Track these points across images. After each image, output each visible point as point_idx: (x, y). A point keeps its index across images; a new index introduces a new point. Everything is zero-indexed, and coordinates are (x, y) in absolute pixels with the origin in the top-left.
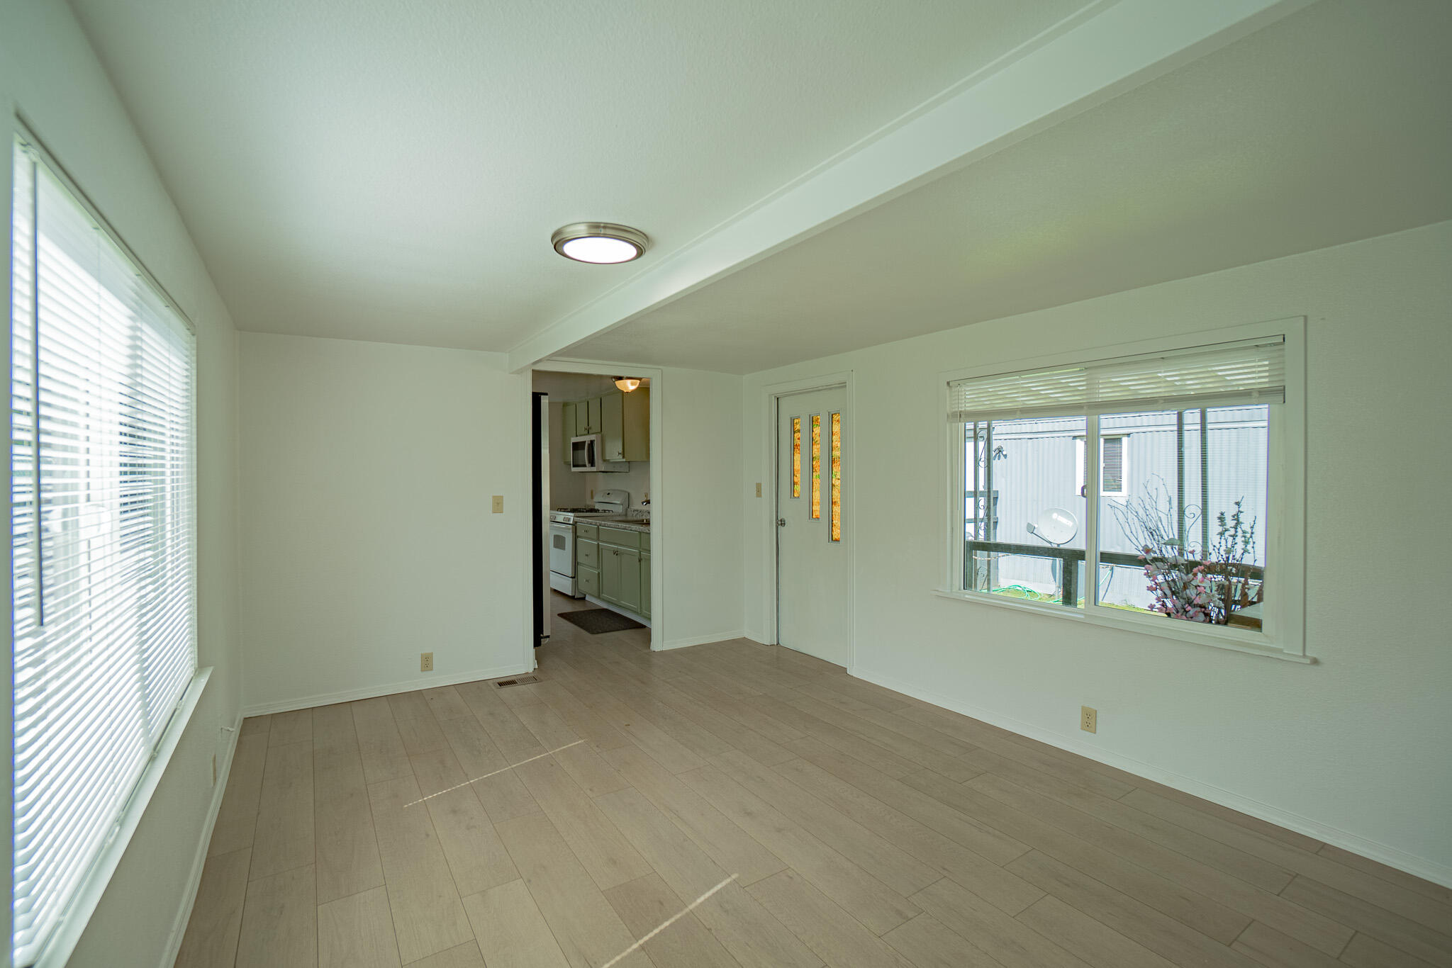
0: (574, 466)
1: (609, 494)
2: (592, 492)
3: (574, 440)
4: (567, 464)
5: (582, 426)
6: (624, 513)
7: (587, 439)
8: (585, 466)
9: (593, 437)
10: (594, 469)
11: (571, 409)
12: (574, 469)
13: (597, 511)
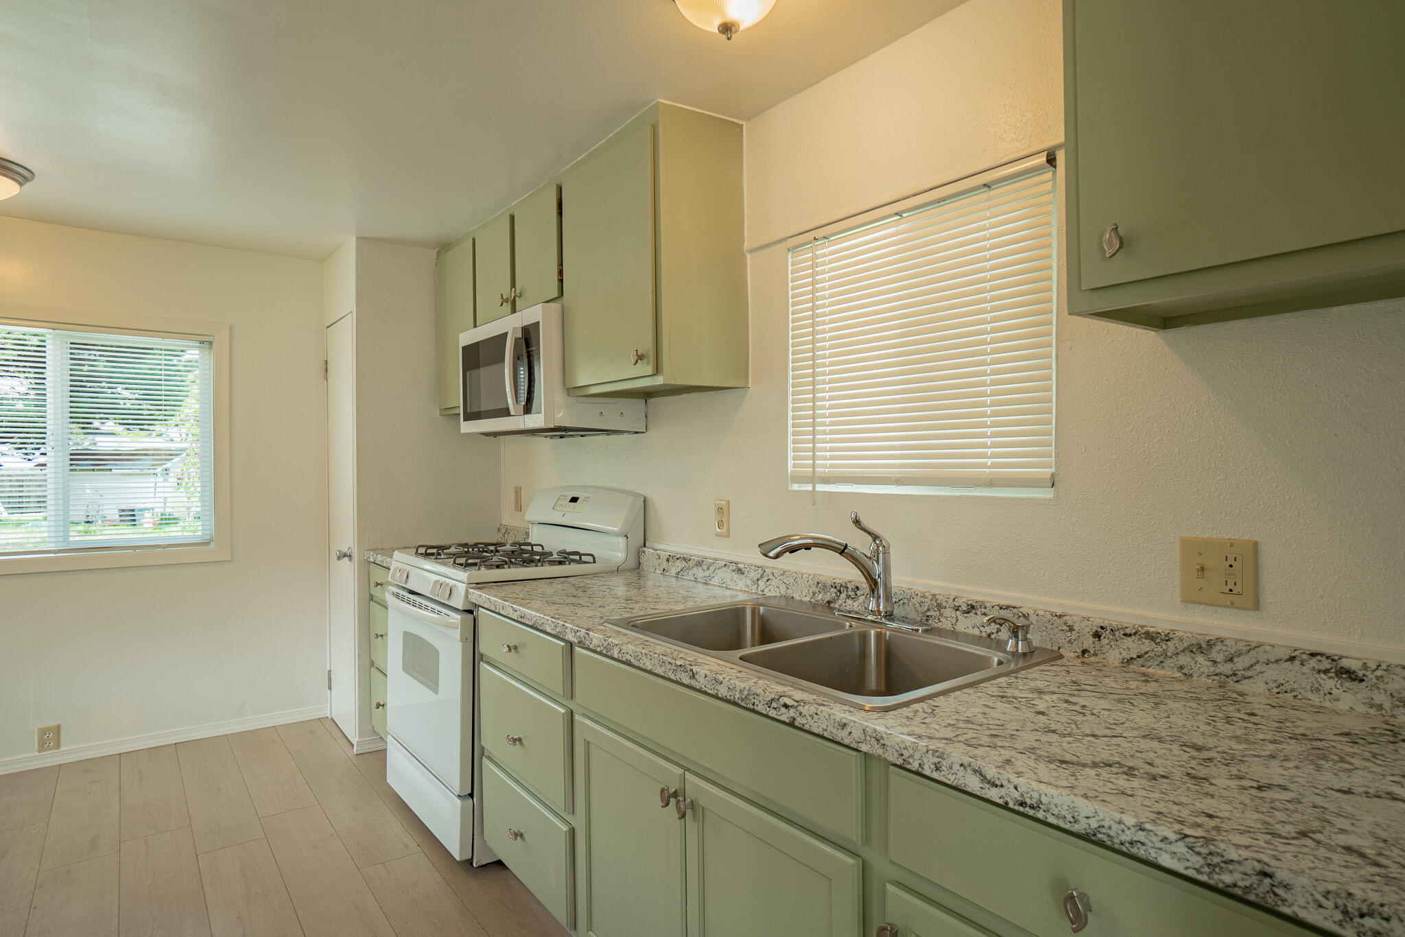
0: (469, 417)
1: (574, 500)
2: (518, 492)
3: (468, 337)
4: (449, 414)
5: (494, 282)
6: (631, 563)
7: (510, 325)
8: (505, 412)
9: (530, 314)
10: (535, 420)
11: (460, 260)
12: (467, 427)
13: (544, 557)
